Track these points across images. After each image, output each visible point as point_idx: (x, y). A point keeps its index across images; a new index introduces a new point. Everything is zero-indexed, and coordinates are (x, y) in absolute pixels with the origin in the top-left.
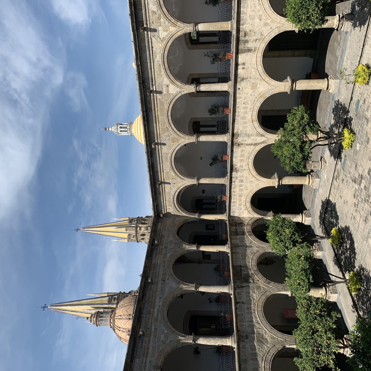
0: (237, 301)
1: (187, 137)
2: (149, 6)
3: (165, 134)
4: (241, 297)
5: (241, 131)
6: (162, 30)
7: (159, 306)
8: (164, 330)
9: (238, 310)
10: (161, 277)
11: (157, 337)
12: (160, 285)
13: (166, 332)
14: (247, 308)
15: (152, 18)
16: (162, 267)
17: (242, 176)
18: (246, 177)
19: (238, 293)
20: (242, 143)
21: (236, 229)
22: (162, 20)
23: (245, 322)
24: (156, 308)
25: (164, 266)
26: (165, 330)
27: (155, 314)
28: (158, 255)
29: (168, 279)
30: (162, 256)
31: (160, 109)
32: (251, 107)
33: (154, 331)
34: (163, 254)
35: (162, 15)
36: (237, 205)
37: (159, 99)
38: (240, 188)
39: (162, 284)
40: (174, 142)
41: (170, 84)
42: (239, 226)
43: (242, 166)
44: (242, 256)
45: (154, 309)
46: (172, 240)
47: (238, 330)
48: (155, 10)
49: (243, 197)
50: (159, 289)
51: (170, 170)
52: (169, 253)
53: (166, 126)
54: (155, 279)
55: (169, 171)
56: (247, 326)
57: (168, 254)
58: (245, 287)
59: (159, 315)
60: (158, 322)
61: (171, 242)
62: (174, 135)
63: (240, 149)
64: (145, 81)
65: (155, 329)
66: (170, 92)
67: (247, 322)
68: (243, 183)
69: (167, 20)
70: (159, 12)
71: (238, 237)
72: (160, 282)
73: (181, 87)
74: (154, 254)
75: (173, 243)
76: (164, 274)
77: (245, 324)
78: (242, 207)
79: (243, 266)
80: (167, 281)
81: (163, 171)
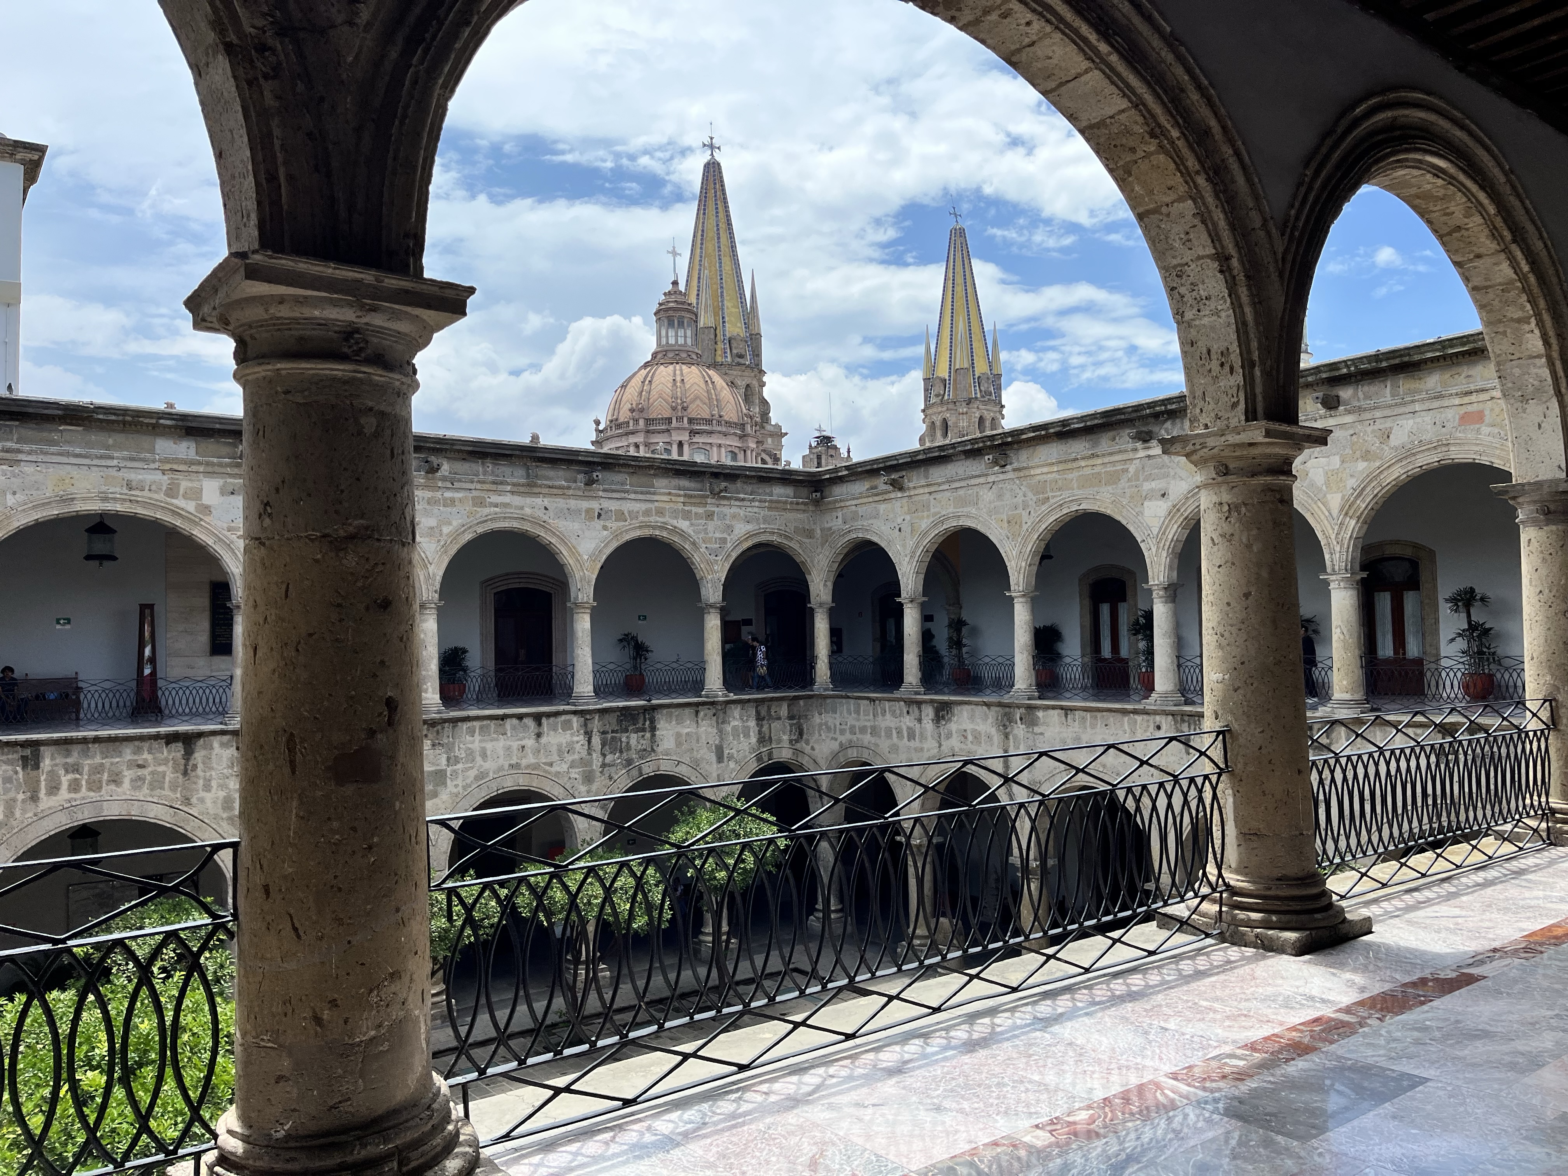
0: (544, 721)
1: (1024, 564)
2: (1408, 419)
3: (1030, 495)
4: (555, 730)
5: (1042, 734)
6: (1331, 468)
7: (522, 508)
8: (450, 524)
9: (515, 721)
10: (613, 505)
11: (428, 507)
12: (585, 504)
13: (446, 530)
14: (523, 747)
15: (1369, 429)
16: (643, 506)
17: (923, 737)
18: (922, 749)
19: (569, 721)
20: (1011, 737)
21: (779, 718)
22: (1362, 465)
23: (480, 741)
24: (517, 500)
25: (647, 513)
26: (451, 528)
27: (495, 499)
28: (682, 492)
29: (605, 528)
30: (681, 506)
31: (1099, 473)
32: (1108, 765)
33: (445, 499)
34: (686, 508)
35: (1377, 464)
36: (851, 720)
37: (1127, 470)
38: (894, 731)
39: (588, 511)
40: (1009, 522)
41: (1170, 504)
42: (791, 725)
43: (949, 736)
44: (687, 734)
45: (512, 493)
46: (736, 532)
47: (455, 721)
48: (1394, 441)
49: (873, 740)
50: (573, 503)
51: (935, 514)
52: (692, 524)
53: (1054, 497)
54: (604, 490)
55: (932, 510)
56: (470, 746)
57: (688, 523)
58: (589, 742)
59: (493, 509)
60: (474, 506)
61: (730, 529)
62: (1028, 521)
63: (993, 731)
64: (1177, 420)
65: (453, 501)
66: (1146, 504)
67: (483, 745)
68: (906, 739)
69: (1363, 481)
70: (1388, 453)
71: (752, 723)
72: (595, 505)
73: (1161, 539)
74: (684, 482)
75: (725, 535)
76: (620, 516)
77: (477, 741)
78: (848, 736)
79: (653, 735)
80: (598, 523)
81: (930, 493)
